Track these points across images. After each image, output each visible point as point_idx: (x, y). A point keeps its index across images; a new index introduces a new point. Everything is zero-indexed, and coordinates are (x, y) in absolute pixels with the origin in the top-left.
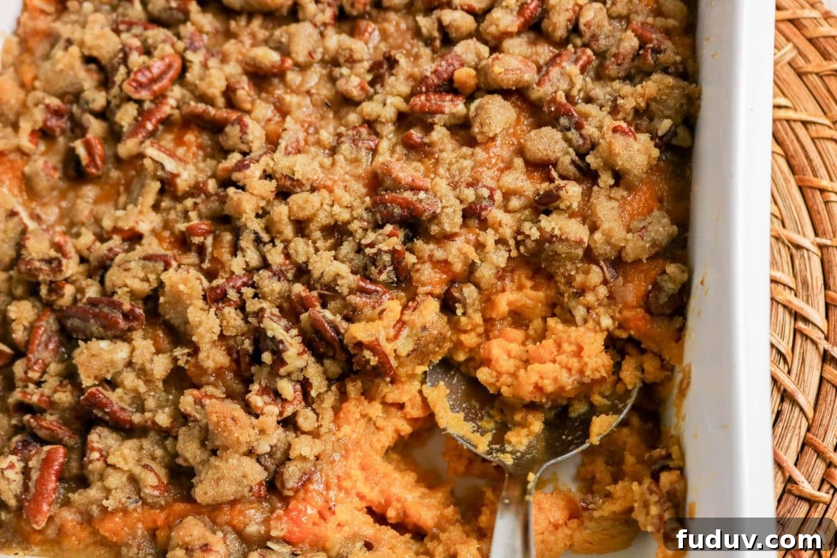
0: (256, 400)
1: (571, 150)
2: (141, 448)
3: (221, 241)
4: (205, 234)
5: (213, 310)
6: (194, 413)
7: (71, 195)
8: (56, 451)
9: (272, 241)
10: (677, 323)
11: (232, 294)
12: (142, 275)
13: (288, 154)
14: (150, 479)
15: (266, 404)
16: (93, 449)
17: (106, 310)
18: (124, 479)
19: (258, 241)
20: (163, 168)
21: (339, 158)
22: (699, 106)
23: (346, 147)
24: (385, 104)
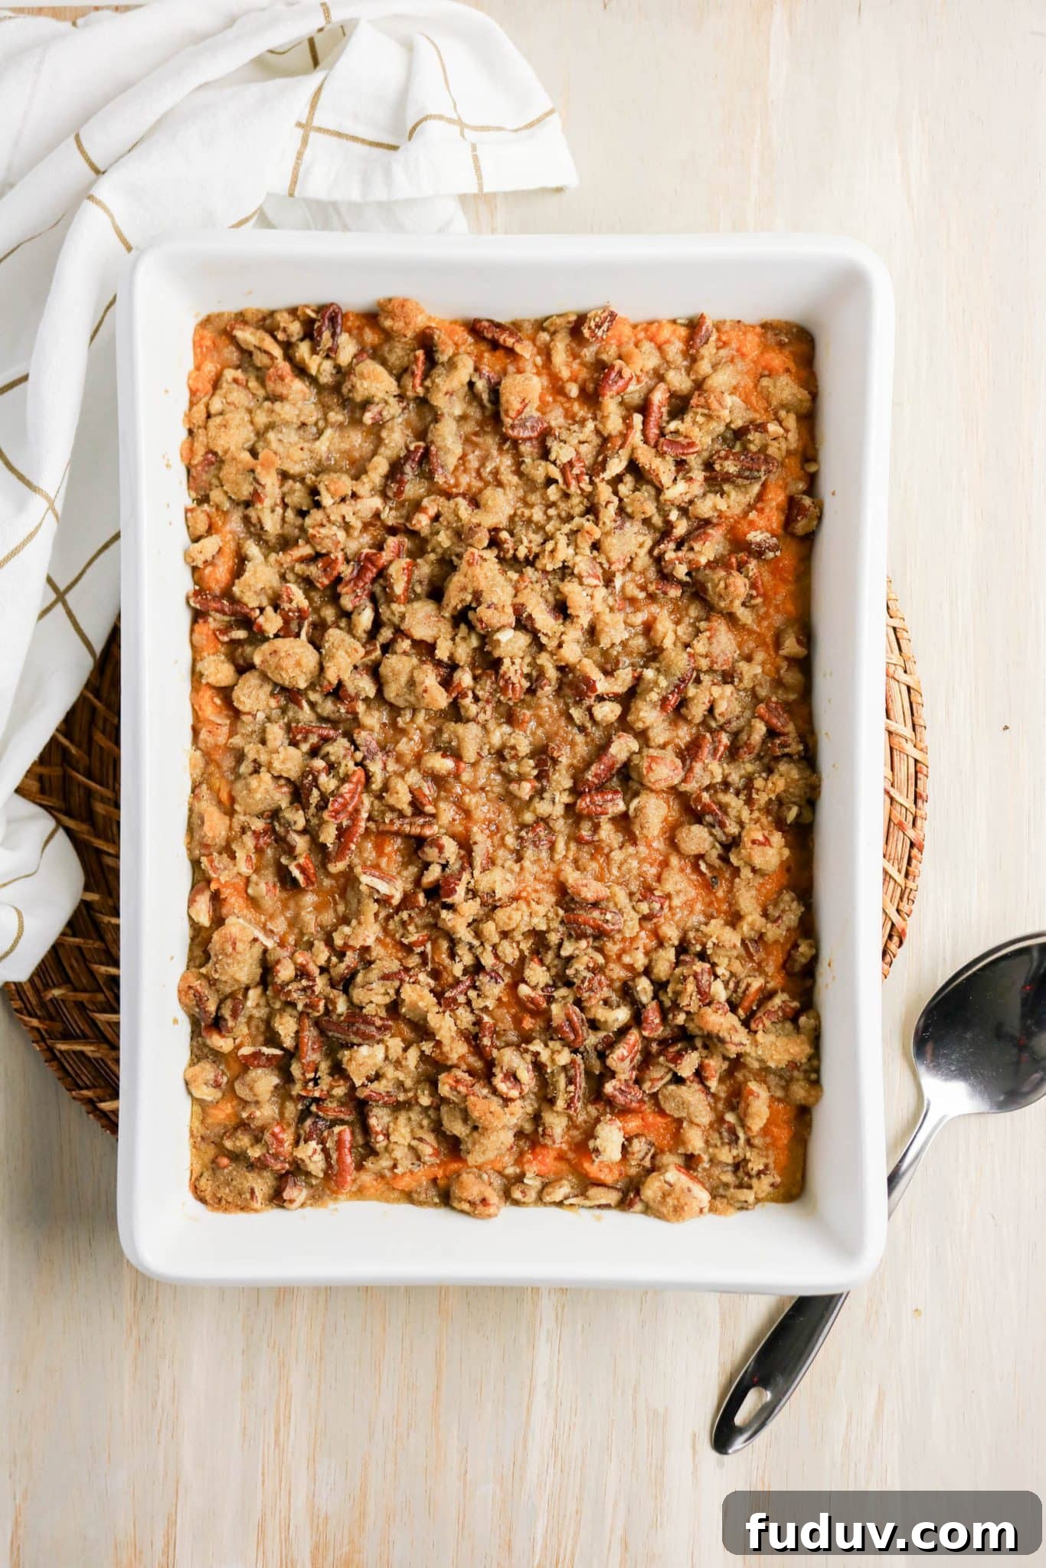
0: (503, 1087)
1: (717, 845)
2: (410, 1119)
3: (439, 948)
4: (423, 943)
5: (448, 1013)
6: (452, 1097)
7: (292, 904)
8: (344, 1131)
9: (482, 944)
10: (808, 983)
11: (462, 999)
12: (383, 991)
13: (484, 870)
14: (427, 1150)
15: (509, 1088)
16: (377, 1134)
17: (362, 1027)
18: (406, 1149)
19: (471, 947)
20: (378, 891)
21: (527, 863)
22: (819, 793)
23: (529, 853)
24: (554, 802)
